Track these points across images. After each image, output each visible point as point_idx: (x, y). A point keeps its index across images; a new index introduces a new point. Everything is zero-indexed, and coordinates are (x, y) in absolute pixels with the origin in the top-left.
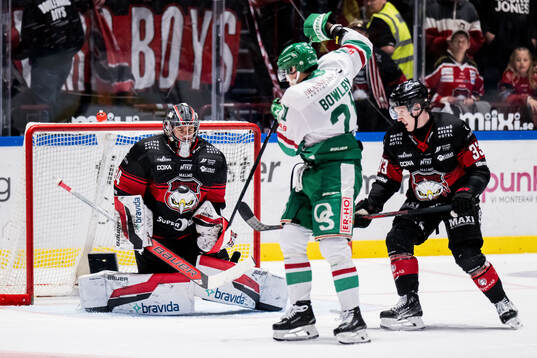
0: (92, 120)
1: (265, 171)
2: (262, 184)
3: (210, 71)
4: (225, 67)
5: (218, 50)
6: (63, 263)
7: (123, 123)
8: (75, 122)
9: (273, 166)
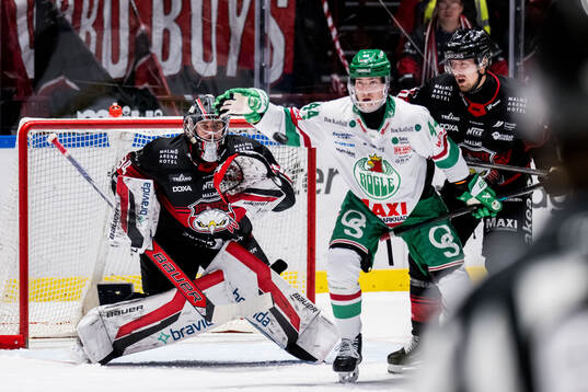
0: (104, 116)
1: (321, 180)
2: (317, 196)
3: (253, 53)
4: (272, 49)
5: (262, 27)
6: (66, 297)
7: (142, 118)
8: (81, 117)
9: (332, 173)
